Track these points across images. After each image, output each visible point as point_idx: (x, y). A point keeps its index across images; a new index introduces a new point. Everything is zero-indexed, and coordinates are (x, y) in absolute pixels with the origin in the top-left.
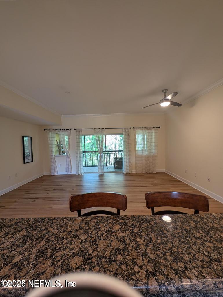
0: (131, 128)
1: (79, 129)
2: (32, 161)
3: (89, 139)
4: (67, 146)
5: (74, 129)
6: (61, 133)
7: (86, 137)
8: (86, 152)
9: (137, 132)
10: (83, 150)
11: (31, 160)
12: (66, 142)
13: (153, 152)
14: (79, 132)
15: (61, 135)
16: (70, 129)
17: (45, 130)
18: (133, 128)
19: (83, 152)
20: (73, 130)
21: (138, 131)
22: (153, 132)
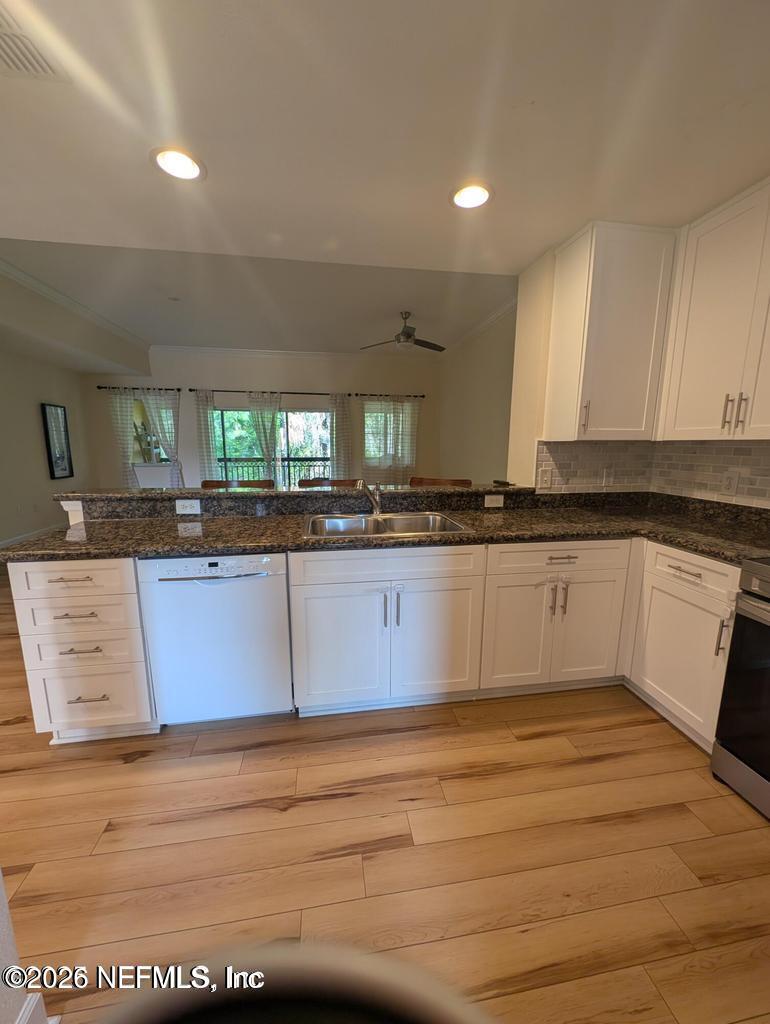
0: (349, 395)
1: (206, 390)
2: (71, 474)
3: (239, 425)
4: (170, 437)
5: (190, 390)
6: (151, 401)
7: (228, 414)
8: (230, 460)
9: (366, 407)
10: (220, 455)
11: (67, 473)
12: (166, 427)
13: (407, 461)
14: (206, 399)
15: (152, 406)
16: (179, 390)
17: (99, 388)
18: (357, 395)
19: (220, 460)
20: (185, 391)
21: (369, 405)
22: (408, 407)
